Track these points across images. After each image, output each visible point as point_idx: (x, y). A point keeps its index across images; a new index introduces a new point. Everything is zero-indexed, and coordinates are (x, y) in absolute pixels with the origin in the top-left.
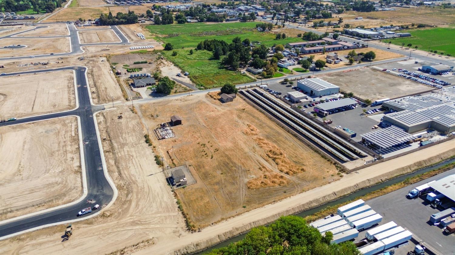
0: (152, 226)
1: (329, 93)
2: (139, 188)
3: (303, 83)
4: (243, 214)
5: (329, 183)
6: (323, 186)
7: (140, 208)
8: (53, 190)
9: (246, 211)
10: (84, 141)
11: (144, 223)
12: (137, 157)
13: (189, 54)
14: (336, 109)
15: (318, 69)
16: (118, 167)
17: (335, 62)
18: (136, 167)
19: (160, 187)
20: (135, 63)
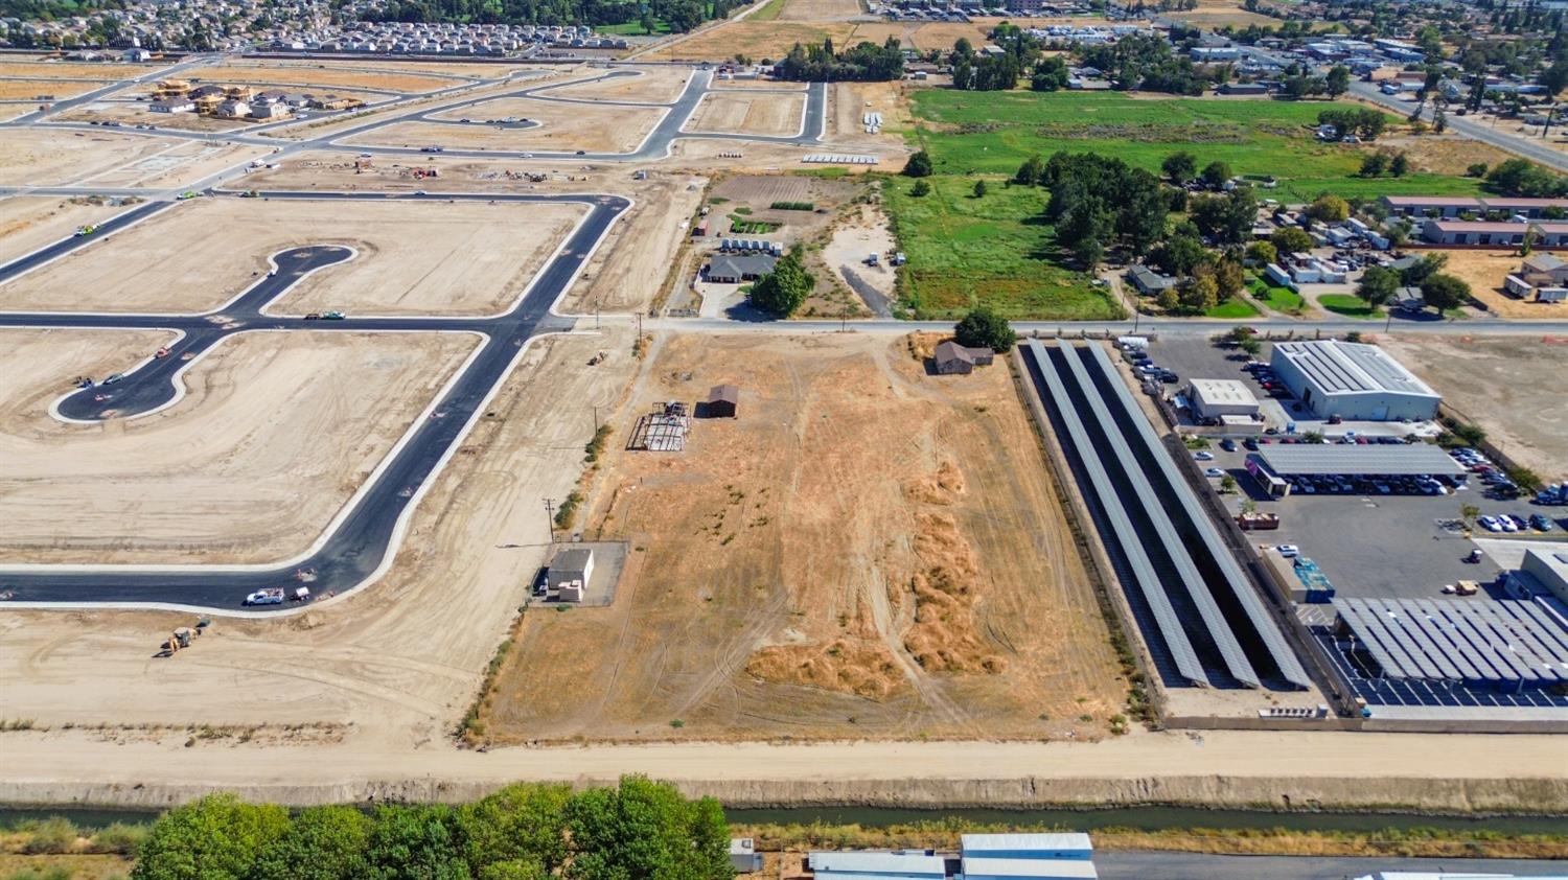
0: (380, 689)
1: (1381, 412)
2: (449, 574)
3: (1289, 356)
4: (649, 744)
5: (1045, 741)
6: (1009, 743)
7: (398, 630)
8: (256, 519)
9: (669, 740)
10: (440, 409)
11: (371, 675)
12: (523, 485)
13: (970, 197)
14: (1348, 478)
15: (1432, 309)
16: (451, 502)
17: (1538, 296)
18: (496, 511)
19: (502, 589)
20: (775, 207)
